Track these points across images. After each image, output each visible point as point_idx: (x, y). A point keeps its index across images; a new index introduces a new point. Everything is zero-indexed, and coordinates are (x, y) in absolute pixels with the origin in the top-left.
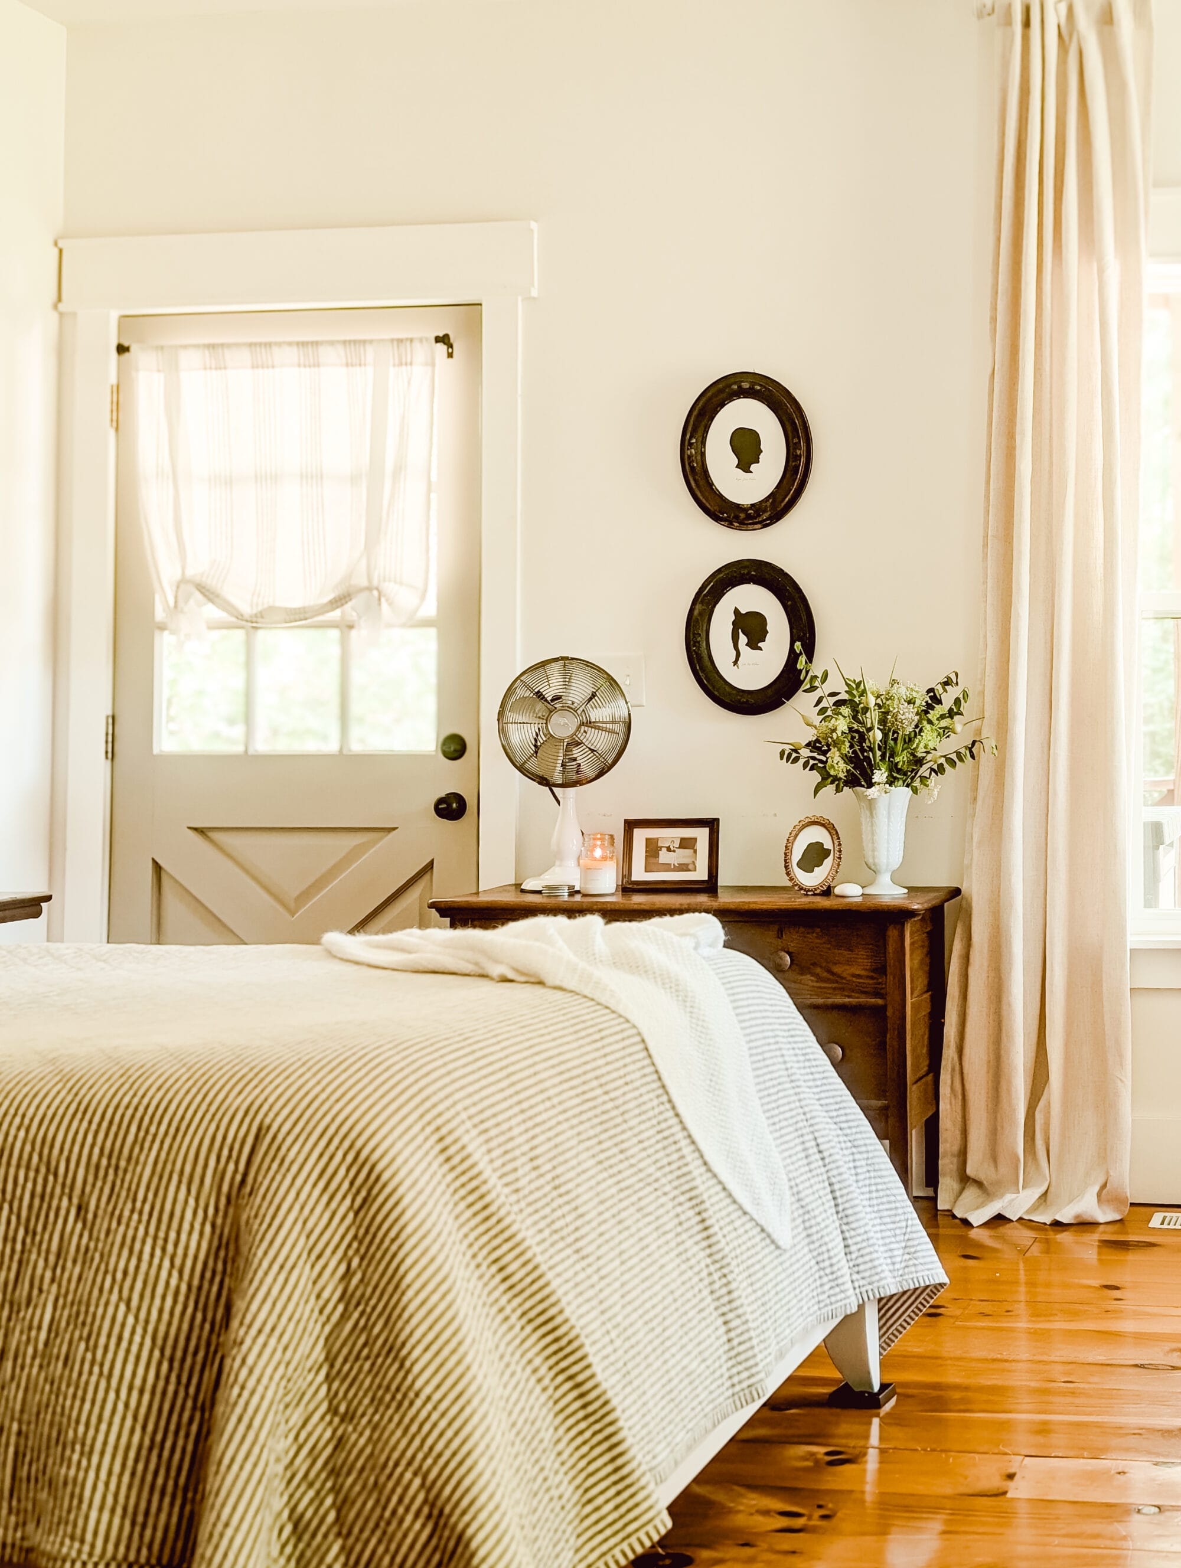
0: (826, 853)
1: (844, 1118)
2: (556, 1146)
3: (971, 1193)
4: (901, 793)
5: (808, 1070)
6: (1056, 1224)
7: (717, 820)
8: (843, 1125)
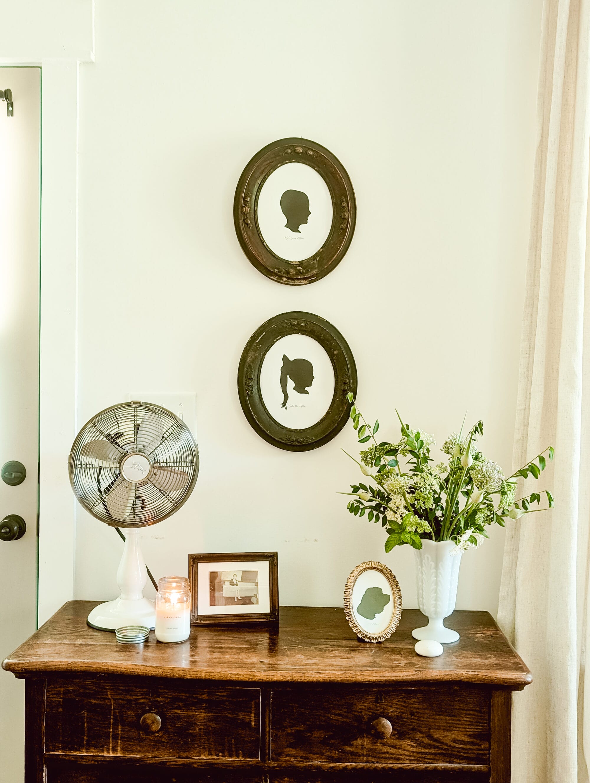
0: (387, 599)
7: (276, 554)
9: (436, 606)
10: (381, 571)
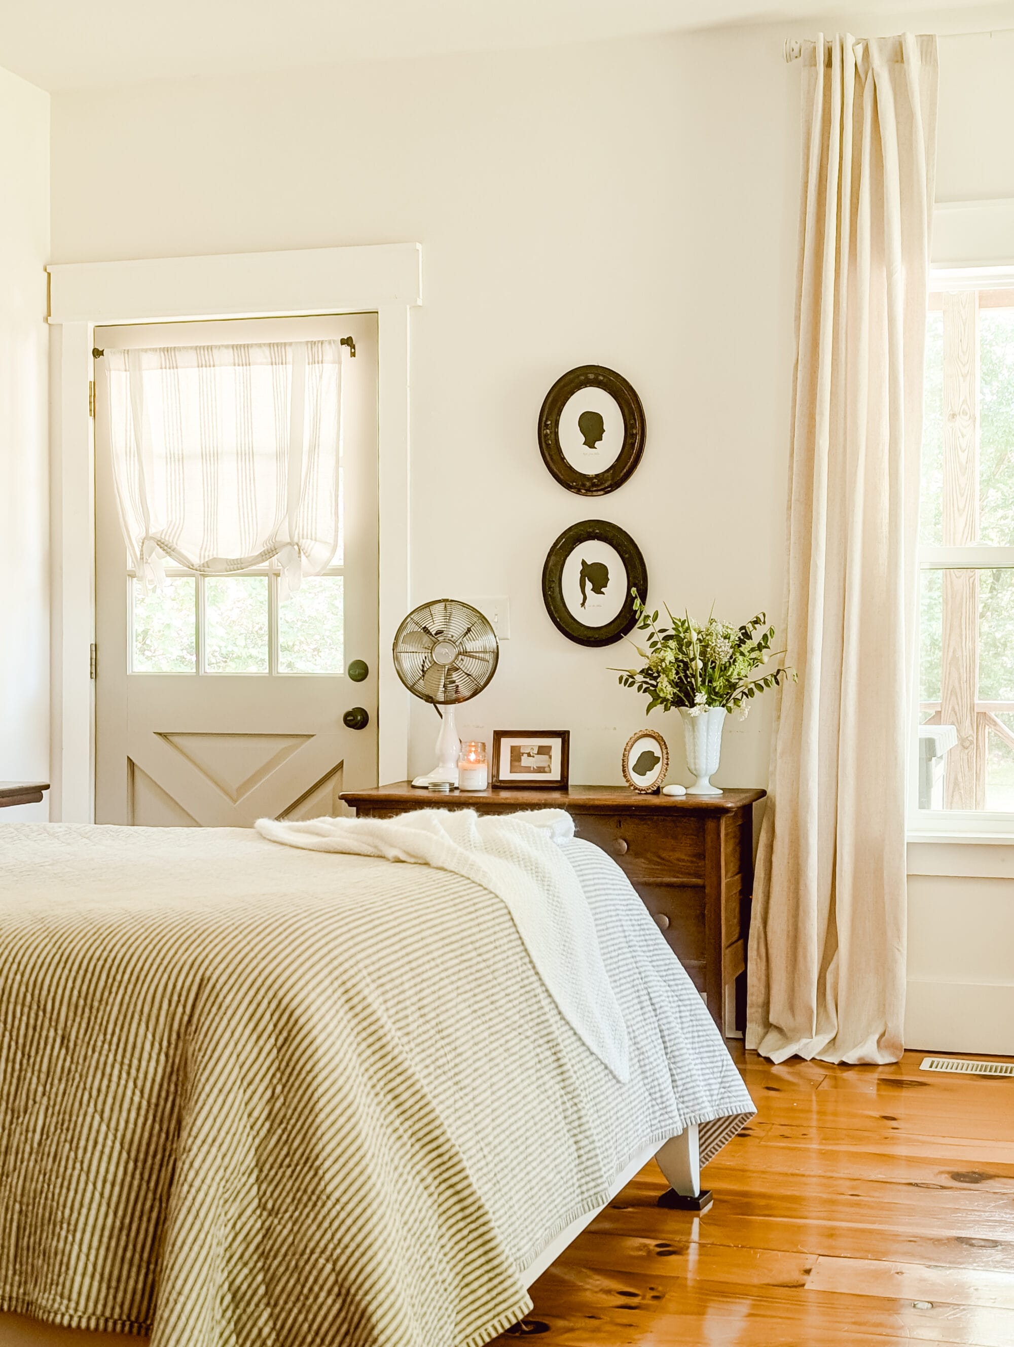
0: (657, 760)
1: (672, 977)
2: (439, 998)
3: (773, 1036)
4: (718, 711)
5: (643, 938)
6: (843, 1064)
7: (568, 732)
8: (671, 983)
10: (650, 737)
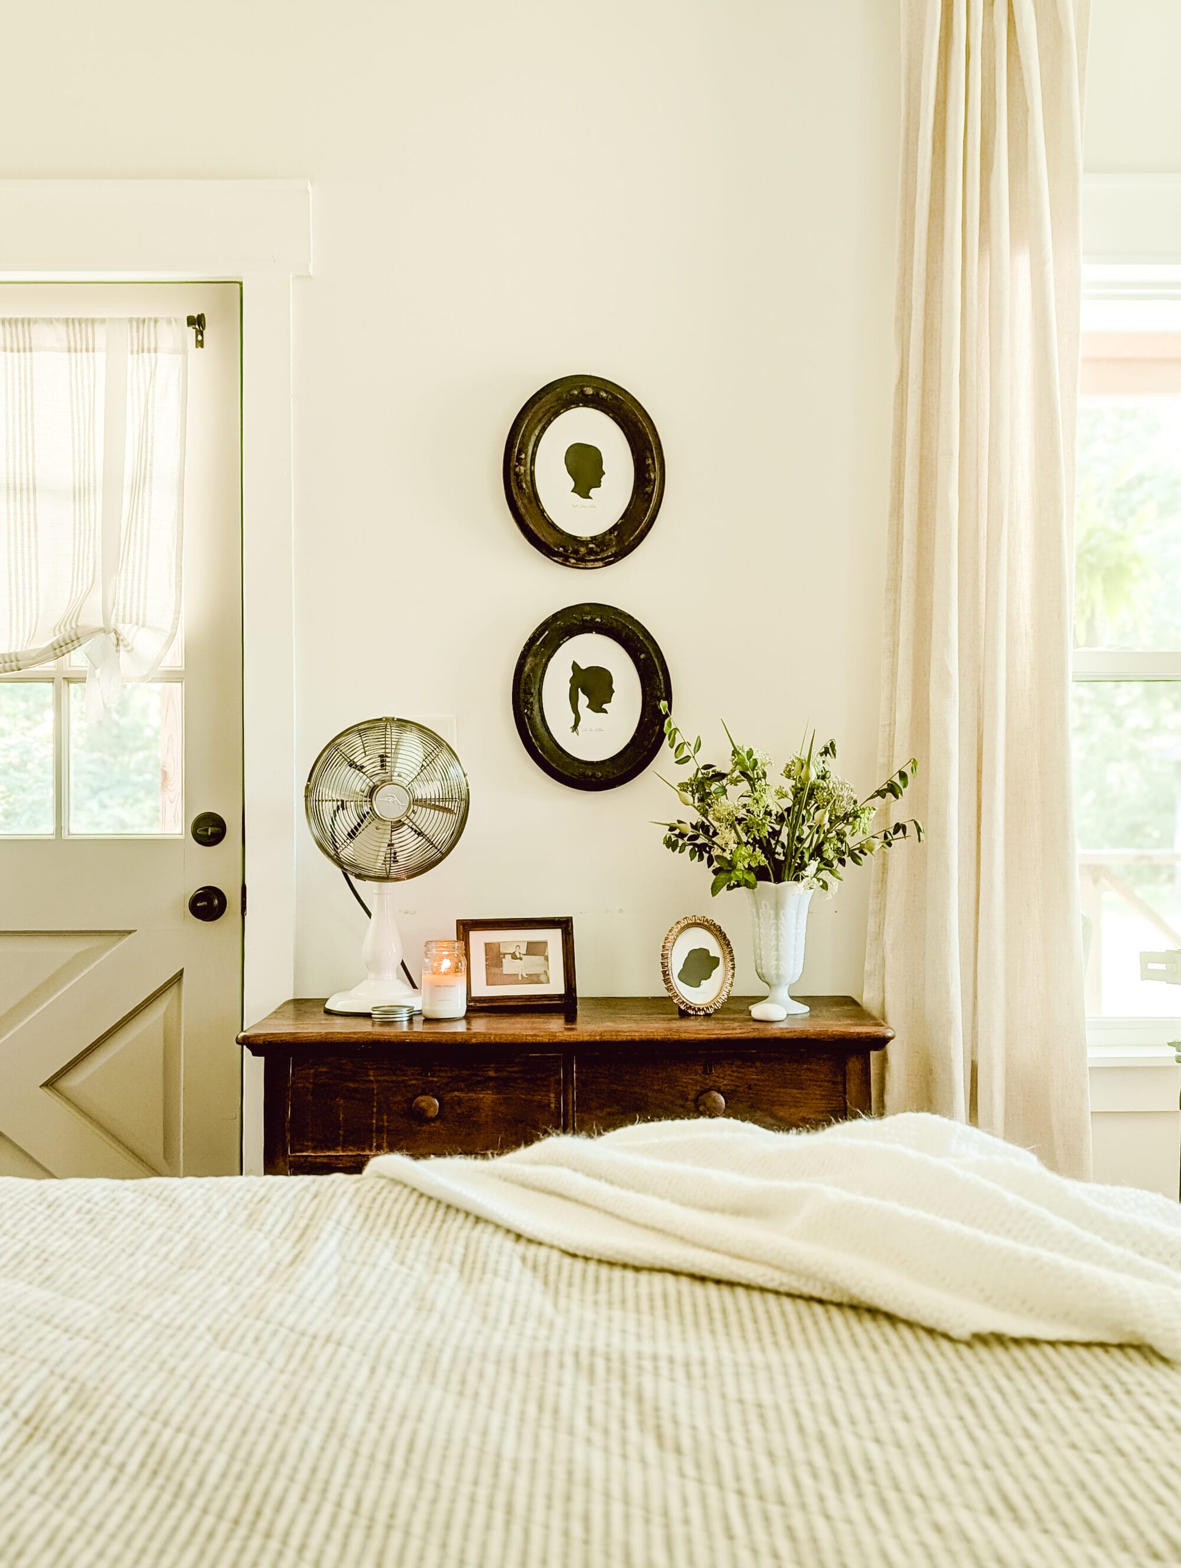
0: (715, 962)
7: (570, 920)
9: (777, 967)
10: (707, 928)
